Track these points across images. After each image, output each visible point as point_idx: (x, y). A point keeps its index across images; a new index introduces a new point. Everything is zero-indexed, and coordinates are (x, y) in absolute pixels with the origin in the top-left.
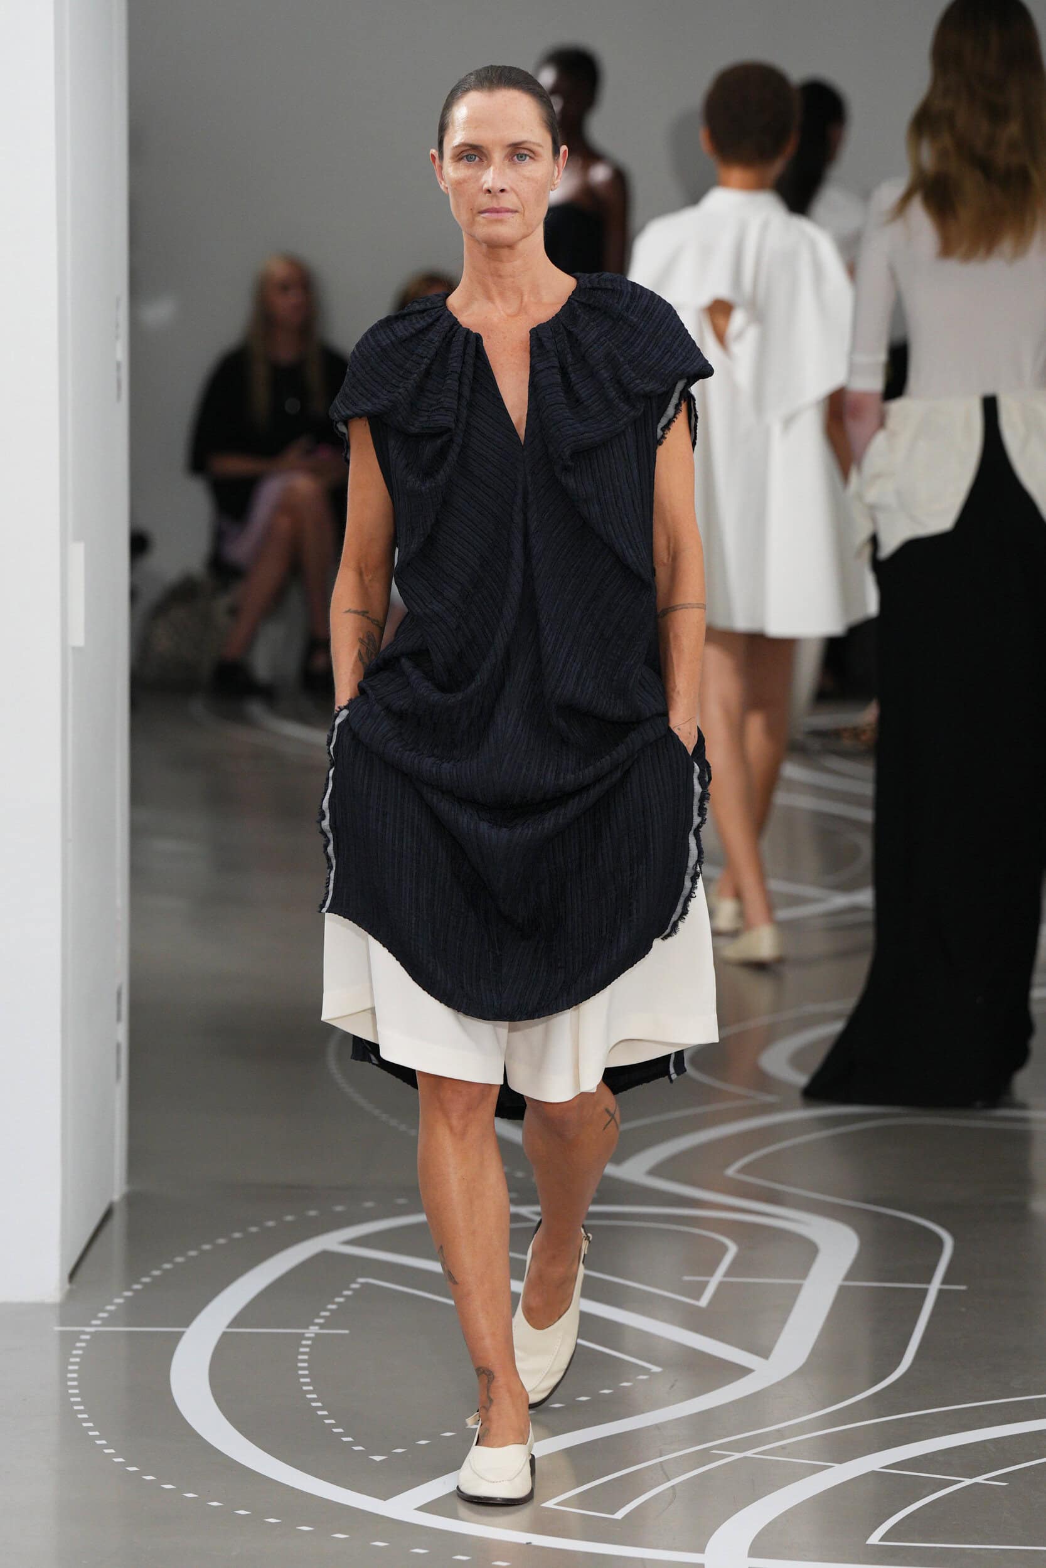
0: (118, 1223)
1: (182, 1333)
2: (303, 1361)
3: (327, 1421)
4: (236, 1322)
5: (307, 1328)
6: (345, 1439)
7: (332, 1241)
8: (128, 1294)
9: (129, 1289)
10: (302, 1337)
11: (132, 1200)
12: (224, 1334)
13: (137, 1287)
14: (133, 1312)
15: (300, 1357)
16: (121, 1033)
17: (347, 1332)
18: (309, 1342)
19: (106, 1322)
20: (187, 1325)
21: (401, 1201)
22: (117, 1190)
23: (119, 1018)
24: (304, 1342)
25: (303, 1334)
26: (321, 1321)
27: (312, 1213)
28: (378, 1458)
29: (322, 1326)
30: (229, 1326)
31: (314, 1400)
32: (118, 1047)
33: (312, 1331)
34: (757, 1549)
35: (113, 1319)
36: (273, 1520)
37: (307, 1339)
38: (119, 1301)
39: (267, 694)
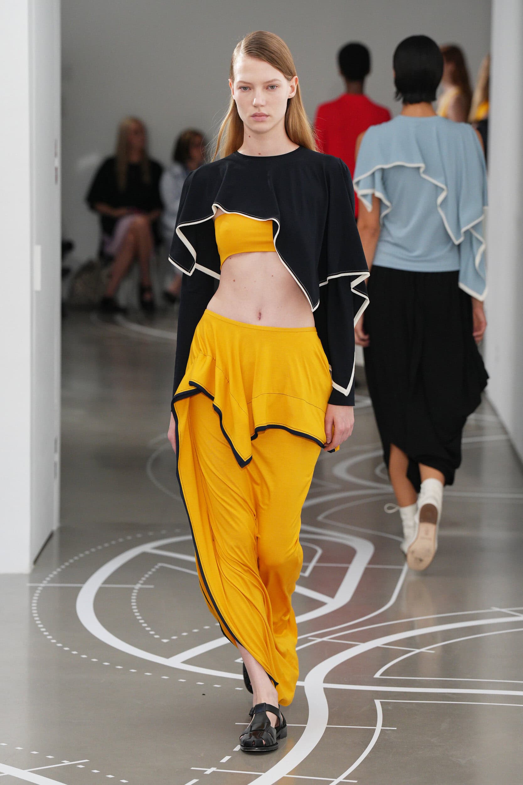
0: (55, 540)
1: (82, 587)
2: (134, 599)
3: (144, 625)
4: (106, 582)
5: (136, 585)
6: (151, 632)
7: (148, 548)
8: (59, 570)
9: (59, 567)
10: (133, 589)
11: (62, 529)
12: (100, 588)
13: (63, 567)
14: (62, 577)
15: (133, 597)
16: (57, 458)
17: (152, 587)
19: (49, 582)
20: (84, 583)
21: (177, 531)
22: (55, 525)
23: (56, 451)
24: (134, 591)
25: (134, 587)
26: (142, 582)
27: (139, 536)
28: (165, 641)
29: (142, 584)
30: (102, 584)
31: (138, 616)
32: (55, 464)
33: (138, 586)
34: (327, 680)
35: (52, 581)
36: (119, 667)
37: (136, 590)
38: (55, 573)
39: (124, 311)
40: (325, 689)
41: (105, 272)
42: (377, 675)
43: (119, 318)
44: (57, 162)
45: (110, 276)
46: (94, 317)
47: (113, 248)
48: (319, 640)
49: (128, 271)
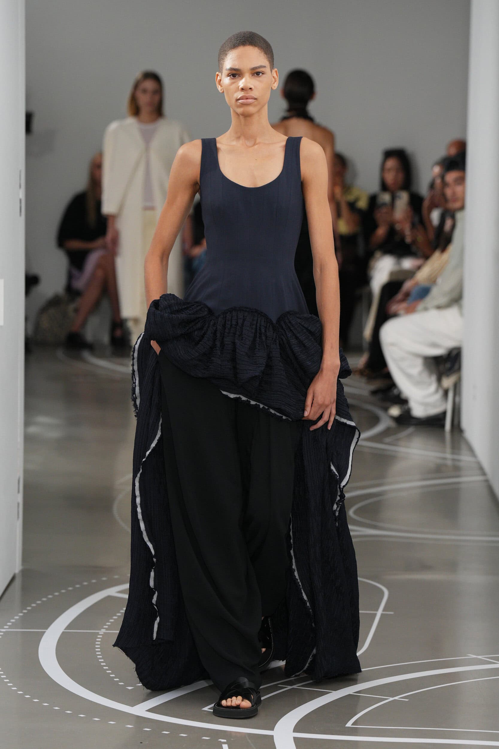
0: (18, 583)
1: (45, 632)
2: (98, 645)
3: (108, 672)
4: (69, 627)
5: (100, 630)
6: (115, 680)
7: (112, 591)
8: (21, 614)
9: (22, 612)
10: (98, 634)
11: (24, 572)
12: (63, 633)
13: (25, 611)
14: (25, 622)
15: (97, 643)
16: (20, 498)
18: (101, 636)
19: (10, 627)
20: (47, 628)
22: (17, 568)
23: (19, 492)
24: (99, 636)
25: (98, 632)
26: (107, 627)
27: (104, 579)
28: (130, 688)
29: (107, 629)
30: (65, 629)
31: (102, 662)
32: (18, 504)
33: (103, 631)
34: (297, 728)
35: (14, 626)
36: (82, 716)
37: (101, 635)
38: (17, 617)
39: (91, 347)
40: (295, 739)
41: (72, 307)
42: (349, 724)
43: (86, 354)
44: (22, 194)
45: (76, 310)
46: (60, 353)
47: (80, 284)
48: (289, 687)
49: (96, 306)
